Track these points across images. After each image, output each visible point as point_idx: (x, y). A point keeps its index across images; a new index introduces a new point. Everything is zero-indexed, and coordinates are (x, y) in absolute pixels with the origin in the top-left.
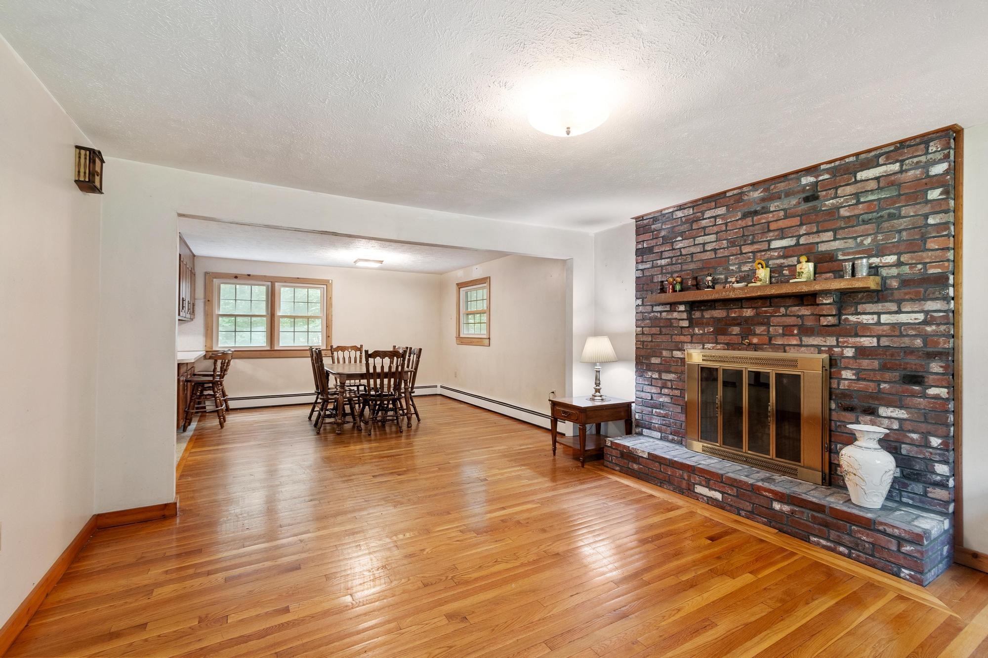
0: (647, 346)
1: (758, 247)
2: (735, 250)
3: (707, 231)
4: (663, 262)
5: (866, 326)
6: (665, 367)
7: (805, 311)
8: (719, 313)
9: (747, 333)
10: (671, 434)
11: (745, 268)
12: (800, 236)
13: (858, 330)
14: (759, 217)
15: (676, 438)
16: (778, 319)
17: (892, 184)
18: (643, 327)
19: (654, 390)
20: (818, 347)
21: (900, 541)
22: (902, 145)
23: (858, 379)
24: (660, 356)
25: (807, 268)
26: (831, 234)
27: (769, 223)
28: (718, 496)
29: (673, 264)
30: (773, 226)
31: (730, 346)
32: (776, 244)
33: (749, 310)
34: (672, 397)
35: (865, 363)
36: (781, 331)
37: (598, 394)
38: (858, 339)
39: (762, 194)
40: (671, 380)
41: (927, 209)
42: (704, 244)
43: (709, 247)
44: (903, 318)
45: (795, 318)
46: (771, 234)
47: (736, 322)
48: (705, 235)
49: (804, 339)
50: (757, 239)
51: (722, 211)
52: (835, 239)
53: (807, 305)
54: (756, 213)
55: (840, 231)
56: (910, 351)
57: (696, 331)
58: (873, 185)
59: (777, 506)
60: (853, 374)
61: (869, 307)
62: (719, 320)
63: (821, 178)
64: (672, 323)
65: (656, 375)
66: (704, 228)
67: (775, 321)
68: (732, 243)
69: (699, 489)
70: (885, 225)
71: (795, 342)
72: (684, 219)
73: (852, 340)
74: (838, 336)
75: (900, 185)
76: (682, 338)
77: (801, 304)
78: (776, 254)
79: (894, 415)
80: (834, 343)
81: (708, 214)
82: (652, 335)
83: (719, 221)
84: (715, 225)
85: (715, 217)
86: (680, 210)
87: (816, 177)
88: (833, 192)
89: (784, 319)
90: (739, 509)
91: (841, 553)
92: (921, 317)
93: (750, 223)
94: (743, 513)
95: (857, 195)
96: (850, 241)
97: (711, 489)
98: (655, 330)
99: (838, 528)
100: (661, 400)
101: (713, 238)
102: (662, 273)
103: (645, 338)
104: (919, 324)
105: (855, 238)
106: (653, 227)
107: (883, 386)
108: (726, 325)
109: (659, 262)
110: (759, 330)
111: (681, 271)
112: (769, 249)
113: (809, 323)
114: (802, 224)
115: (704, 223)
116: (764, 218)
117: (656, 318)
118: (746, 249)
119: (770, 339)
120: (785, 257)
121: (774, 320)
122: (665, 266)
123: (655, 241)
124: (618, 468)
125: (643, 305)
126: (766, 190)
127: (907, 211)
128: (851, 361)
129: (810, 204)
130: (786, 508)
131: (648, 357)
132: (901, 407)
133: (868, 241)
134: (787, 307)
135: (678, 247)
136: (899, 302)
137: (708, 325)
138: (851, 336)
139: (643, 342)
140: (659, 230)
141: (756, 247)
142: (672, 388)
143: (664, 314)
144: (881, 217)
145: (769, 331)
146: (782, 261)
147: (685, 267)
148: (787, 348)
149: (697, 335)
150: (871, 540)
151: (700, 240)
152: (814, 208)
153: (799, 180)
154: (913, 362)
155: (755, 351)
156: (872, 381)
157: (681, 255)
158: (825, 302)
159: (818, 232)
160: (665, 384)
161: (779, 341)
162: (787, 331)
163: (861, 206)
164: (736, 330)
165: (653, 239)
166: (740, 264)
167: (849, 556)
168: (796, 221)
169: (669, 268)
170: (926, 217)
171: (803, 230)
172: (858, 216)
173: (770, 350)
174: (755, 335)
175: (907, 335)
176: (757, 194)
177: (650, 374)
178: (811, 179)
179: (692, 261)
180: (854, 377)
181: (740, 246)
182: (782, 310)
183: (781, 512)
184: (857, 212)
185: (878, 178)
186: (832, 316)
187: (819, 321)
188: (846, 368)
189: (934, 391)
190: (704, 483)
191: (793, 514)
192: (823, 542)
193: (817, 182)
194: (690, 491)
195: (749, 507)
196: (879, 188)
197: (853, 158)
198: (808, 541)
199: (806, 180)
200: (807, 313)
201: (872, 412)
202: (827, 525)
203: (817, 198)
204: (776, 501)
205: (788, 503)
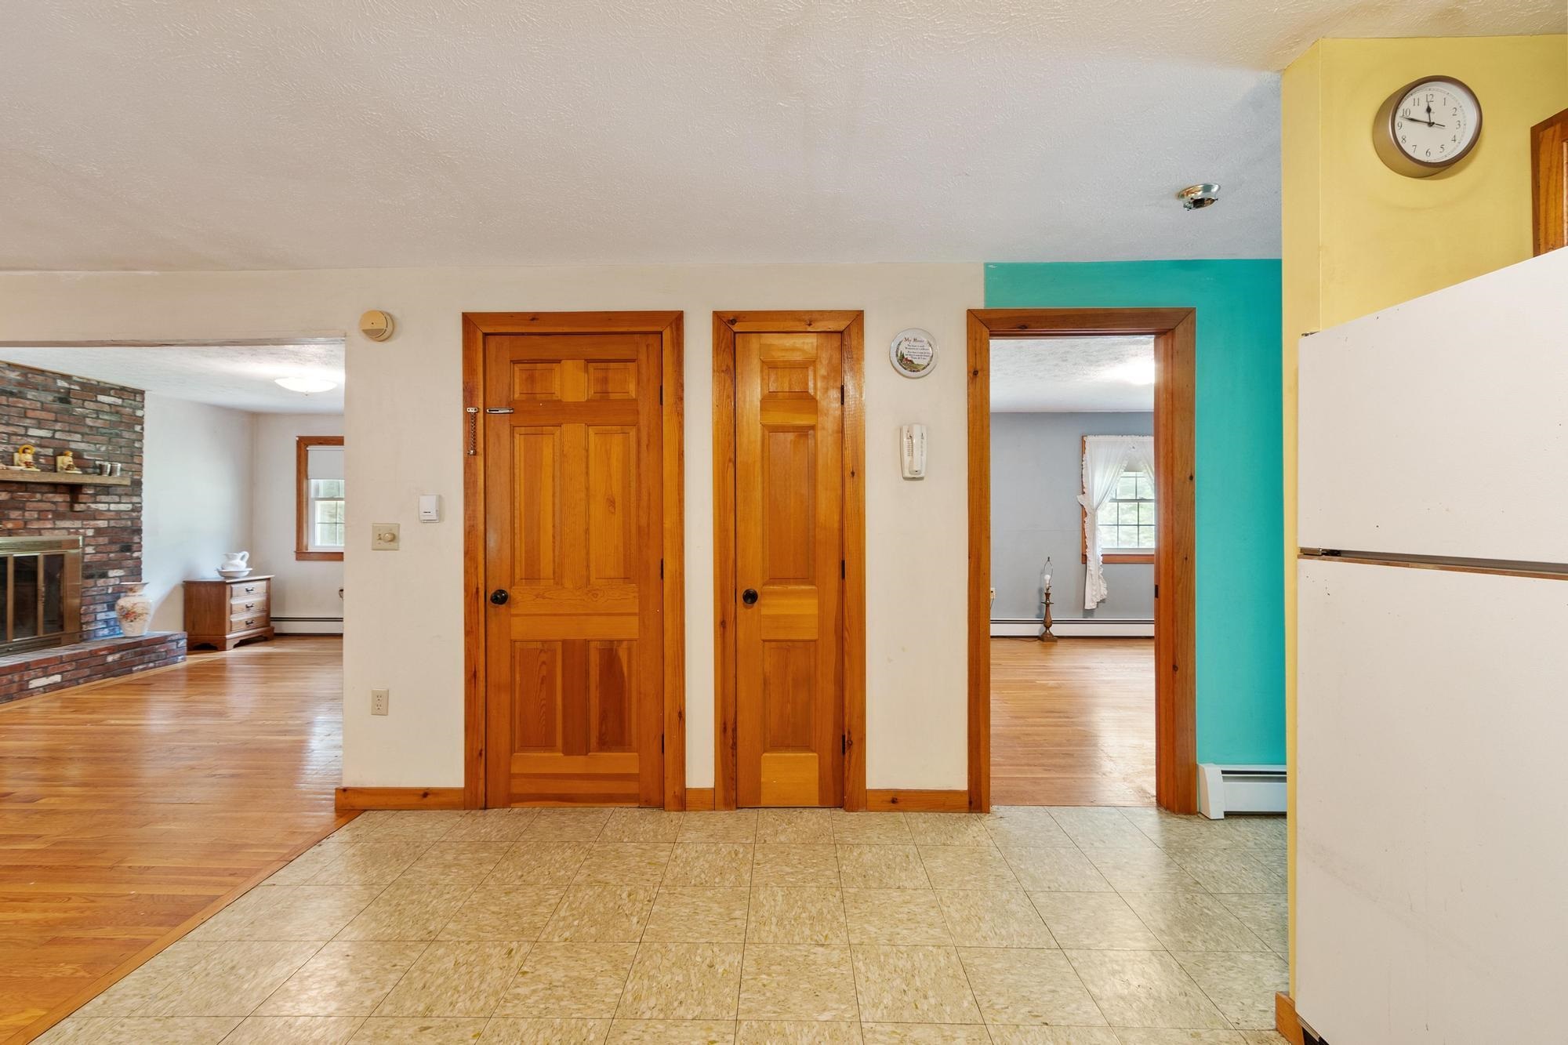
1: (15, 430)
5: (101, 512)
7: (59, 498)
9: (1, 517)
12: (55, 431)
13: (95, 515)
14: (15, 399)
16: (35, 504)
17: (117, 413)
20: (68, 529)
21: (177, 641)
22: (123, 389)
23: (97, 553)
25: (66, 460)
26: (80, 436)
27: (26, 409)
28: (57, 678)
30: (30, 414)
33: (4, 494)
35: (103, 540)
36: (36, 516)
38: (96, 522)
39: (18, 378)
41: (134, 437)
44: (122, 507)
45: (49, 504)
46: (28, 421)
49: (58, 522)
50: (15, 421)
52: (82, 442)
53: (60, 493)
54: (12, 394)
55: (86, 436)
56: (124, 529)
58: (107, 409)
59: (110, 659)
60: (94, 549)
61: (103, 498)
63: (73, 387)
67: (31, 506)
69: (34, 684)
70: (114, 440)
71: (49, 526)
73: (92, 523)
74: (84, 519)
75: (122, 414)
77: (55, 492)
78: (33, 441)
79: (117, 575)
80: (80, 526)
87: (70, 384)
88: (80, 402)
89: (40, 504)
90: (77, 679)
91: (151, 668)
92: (130, 506)
93: (5, 403)
94: (81, 681)
95: (97, 412)
96: (92, 445)
97: (47, 675)
99: (149, 652)
104: (128, 511)
105: (95, 444)
107: (112, 555)
110: (14, 514)
112: (27, 436)
113: (62, 508)
114: (56, 421)
116: (23, 404)
119: (26, 523)
126: (25, 375)
127: (126, 434)
128: (92, 539)
129: (64, 406)
130: (117, 656)
132: (120, 568)
133: (103, 449)
134: (42, 494)
136: (120, 496)
138: (91, 520)
141: (10, 429)
144: (111, 433)
145: (24, 516)
146: (39, 449)
148: (42, 531)
150: (166, 649)
152: (67, 411)
153: (55, 379)
154: (125, 535)
155: (10, 536)
156: (104, 553)
158: (89, 492)
159: (69, 431)
161: (35, 525)
162: (42, 515)
163: (100, 421)
167: (155, 667)
168: (51, 416)
170: (134, 441)
171: (58, 426)
172: (98, 428)
173: (26, 534)
174: (9, 519)
175: (124, 519)
176: (14, 375)
178: (66, 385)
180: (94, 552)
182: (38, 496)
183: (114, 661)
184: (97, 425)
185: (109, 405)
186: (85, 503)
187: (72, 507)
188: (89, 545)
189: (136, 555)
190: (40, 674)
191: (121, 658)
192: (141, 667)
193: (70, 389)
194: (24, 691)
195: (87, 672)
196: (111, 412)
197: (95, 383)
198: (131, 672)
199: (61, 383)
200: (60, 500)
201: (104, 575)
202: (143, 654)
203: (69, 402)
204: (110, 654)
205: (119, 651)
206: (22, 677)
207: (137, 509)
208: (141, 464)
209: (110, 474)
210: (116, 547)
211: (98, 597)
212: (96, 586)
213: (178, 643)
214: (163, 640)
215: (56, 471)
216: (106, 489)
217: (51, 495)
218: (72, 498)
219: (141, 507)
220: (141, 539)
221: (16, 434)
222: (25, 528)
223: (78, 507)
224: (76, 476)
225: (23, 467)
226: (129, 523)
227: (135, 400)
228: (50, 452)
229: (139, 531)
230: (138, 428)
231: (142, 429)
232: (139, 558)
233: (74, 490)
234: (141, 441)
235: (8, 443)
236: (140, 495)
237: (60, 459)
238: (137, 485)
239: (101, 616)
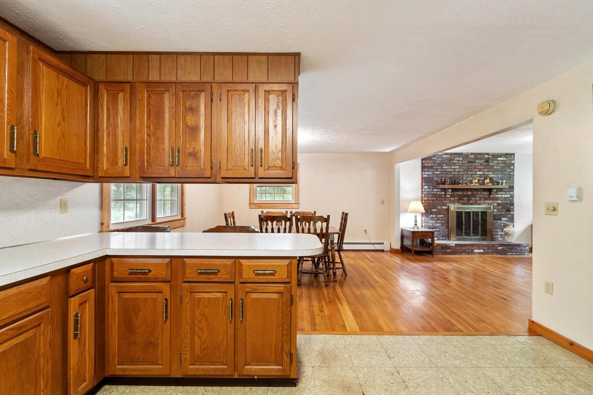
0: (430, 204)
2: (465, 173)
3: (456, 164)
4: (438, 173)
5: (499, 198)
6: (439, 212)
7: (485, 193)
8: (460, 193)
9: (469, 200)
10: (441, 237)
11: (469, 179)
12: (484, 172)
13: (497, 199)
14: (473, 164)
15: (443, 238)
17: (505, 163)
18: (428, 197)
19: (433, 222)
20: (488, 203)
21: (525, 247)
22: (507, 154)
23: (498, 211)
24: (437, 208)
25: (487, 181)
26: (492, 172)
27: (476, 166)
28: (482, 251)
29: (442, 174)
30: (477, 167)
31: (463, 204)
32: (478, 173)
33: (470, 192)
34: (442, 223)
35: (499, 207)
36: (479, 199)
37: (416, 226)
38: (497, 201)
40: (441, 217)
41: (510, 171)
42: (455, 169)
43: (456, 170)
44: (507, 196)
45: (483, 195)
46: (477, 170)
47: (466, 196)
48: (455, 166)
49: (485, 201)
50: (473, 170)
51: (461, 159)
52: (493, 174)
54: (472, 162)
55: (494, 172)
56: (507, 204)
57: (452, 199)
58: (501, 162)
59: (499, 248)
61: (500, 193)
62: (460, 195)
64: (442, 196)
65: (434, 216)
66: (455, 163)
68: (464, 170)
69: (475, 251)
70: (503, 172)
71: (483, 202)
72: (447, 158)
73: (496, 201)
74: (493, 200)
75: (506, 163)
76: (446, 201)
78: (478, 176)
79: (505, 220)
80: (492, 202)
81: (456, 159)
82: (433, 200)
83: (460, 162)
84: (458, 163)
85: (459, 160)
86: (445, 155)
87: (489, 156)
88: (492, 161)
89: (480, 195)
90: (488, 253)
91: (514, 255)
92: (509, 195)
93: (470, 165)
94: (489, 253)
95: (498, 164)
96: (496, 175)
97: (479, 249)
98: (433, 199)
99: (513, 249)
100: (437, 225)
101: (458, 167)
102: (437, 177)
103: (429, 202)
104: (509, 197)
106: (433, 158)
107: (503, 213)
108: (462, 197)
109: (436, 172)
110: (473, 198)
111: (446, 177)
112: (476, 174)
113: (487, 196)
114: (485, 168)
115: (455, 161)
116: (475, 164)
117: (434, 194)
118: (469, 173)
119: (476, 201)
120: (480, 177)
121: (477, 196)
122: (438, 174)
123: (434, 164)
124: (440, 253)
125: (428, 188)
126: (475, 156)
127: (508, 170)
128: (496, 207)
129: (487, 163)
130: (501, 248)
131: (431, 209)
132: (506, 217)
133: (500, 176)
134: (481, 192)
135: (444, 168)
136: (506, 192)
137: (456, 197)
139: (428, 203)
140: (436, 160)
141: (472, 173)
142: (441, 220)
143: (438, 193)
144: (502, 170)
145: (475, 199)
146: (480, 178)
147: (447, 176)
148: (481, 204)
149: (452, 200)
150: (520, 249)
151: (453, 167)
152: (488, 165)
153: (484, 155)
154: (508, 206)
155: (472, 205)
156: (500, 212)
157: (446, 171)
159: (489, 171)
160: (439, 219)
161: (479, 202)
162: (481, 199)
164: (466, 198)
165: (433, 163)
166: (467, 177)
167: (516, 255)
168: (483, 167)
169: (440, 175)
170: (511, 172)
171: (485, 170)
172: (498, 169)
173: (476, 205)
174: (472, 200)
175: (507, 200)
176: (472, 156)
177: (432, 215)
178: (487, 156)
179: (450, 174)
181: (467, 172)
182: (479, 193)
183: (500, 249)
184: (498, 168)
185: (502, 160)
186: (494, 195)
187: (489, 196)
188: (495, 209)
189: (512, 213)
190: (477, 248)
191: (503, 248)
192: (510, 253)
193: (489, 157)
194: (472, 253)
195: (491, 251)
196: (502, 163)
197: (497, 154)
198: (507, 254)
199: (486, 156)
200: (486, 194)
201: (500, 219)
202: (511, 249)
203: (489, 162)
204: (499, 246)
205: (502, 246)
206: (472, 248)
207: (512, 196)
208: (514, 180)
209: (501, 184)
210: (504, 210)
211: (498, 227)
212: (498, 223)
213: (525, 248)
214: (519, 245)
215: (484, 185)
216: (501, 190)
217: (483, 192)
218: (489, 193)
219: (514, 196)
220: (514, 207)
221: (473, 174)
222: (476, 203)
223: (491, 196)
224: (490, 186)
225: (475, 184)
226: (509, 201)
227: (511, 157)
228: (483, 178)
229: (513, 204)
230: (512, 167)
231: (514, 167)
232: (513, 215)
233: (490, 190)
234: (513, 172)
235: (471, 177)
236: (513, 192)
237: (485, 180)
238: (511, 188)
239: (499, 233)
